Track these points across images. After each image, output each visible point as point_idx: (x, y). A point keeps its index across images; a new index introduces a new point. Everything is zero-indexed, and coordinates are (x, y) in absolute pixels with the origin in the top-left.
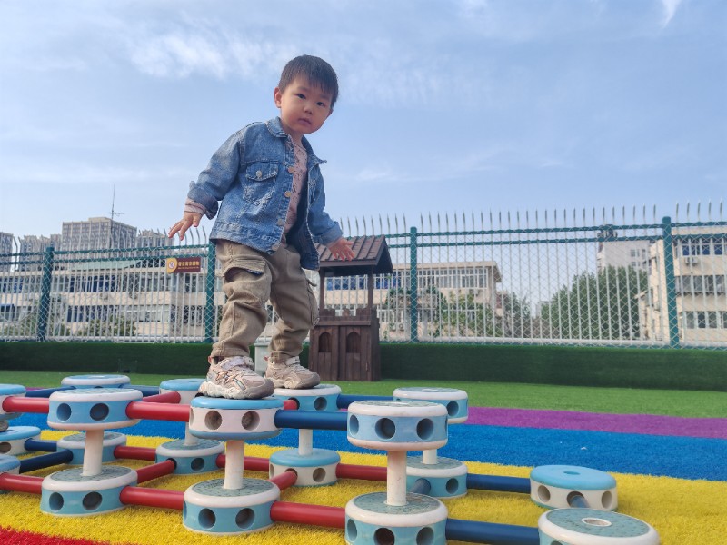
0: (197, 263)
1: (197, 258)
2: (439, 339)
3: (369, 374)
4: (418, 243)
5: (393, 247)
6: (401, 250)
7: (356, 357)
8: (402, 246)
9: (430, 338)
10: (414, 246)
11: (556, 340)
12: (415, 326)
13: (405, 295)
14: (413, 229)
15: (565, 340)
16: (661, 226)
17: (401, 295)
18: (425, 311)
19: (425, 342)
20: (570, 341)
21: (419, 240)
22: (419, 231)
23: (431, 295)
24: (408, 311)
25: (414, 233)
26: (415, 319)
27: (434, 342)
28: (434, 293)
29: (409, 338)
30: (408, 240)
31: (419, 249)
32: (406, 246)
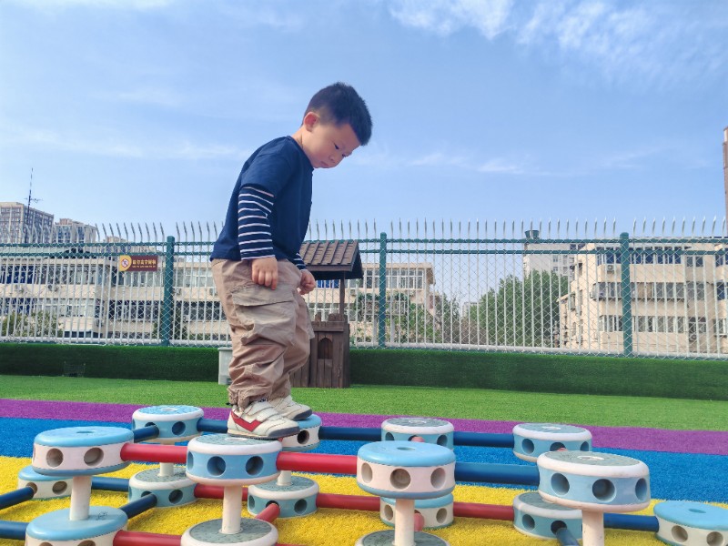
0: (154, 262)
1: (154, 257)
2: (407, 344)
3: (341, 380)
4: (388, 248)
5: (363, 252)
6: (371, 255)
7: (328, 363)
8: (371, 252)
9: (398, 344)
10: (383, 253)
11: (519, 348)
12: (382, 331)
13: (374, 301)
14: (383, 235)
15: (529, 348)
16: (620, 242)
17: (369, 301)
18: (393, 317)
19: (393, 348)
20: (533, 349)
21: (389, 246)
22: (389, 237)
23: (399, 301)
24: (375, 316)
25: (384, 239)
26: (382, 324)
27: (401, 348)
28: (402, 299)
29: (377, 343)
30: (378, 246)
31: (388, 256)
32: (375, 252)
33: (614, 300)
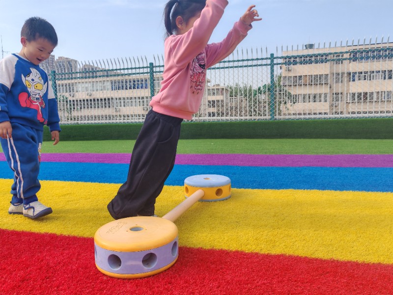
33: (312, 85)
